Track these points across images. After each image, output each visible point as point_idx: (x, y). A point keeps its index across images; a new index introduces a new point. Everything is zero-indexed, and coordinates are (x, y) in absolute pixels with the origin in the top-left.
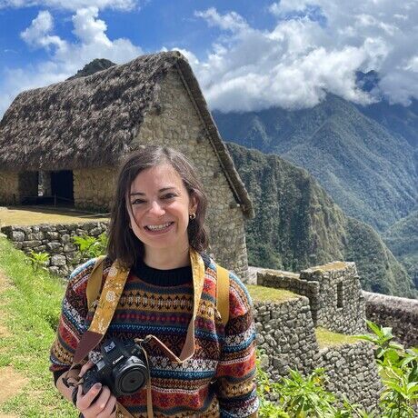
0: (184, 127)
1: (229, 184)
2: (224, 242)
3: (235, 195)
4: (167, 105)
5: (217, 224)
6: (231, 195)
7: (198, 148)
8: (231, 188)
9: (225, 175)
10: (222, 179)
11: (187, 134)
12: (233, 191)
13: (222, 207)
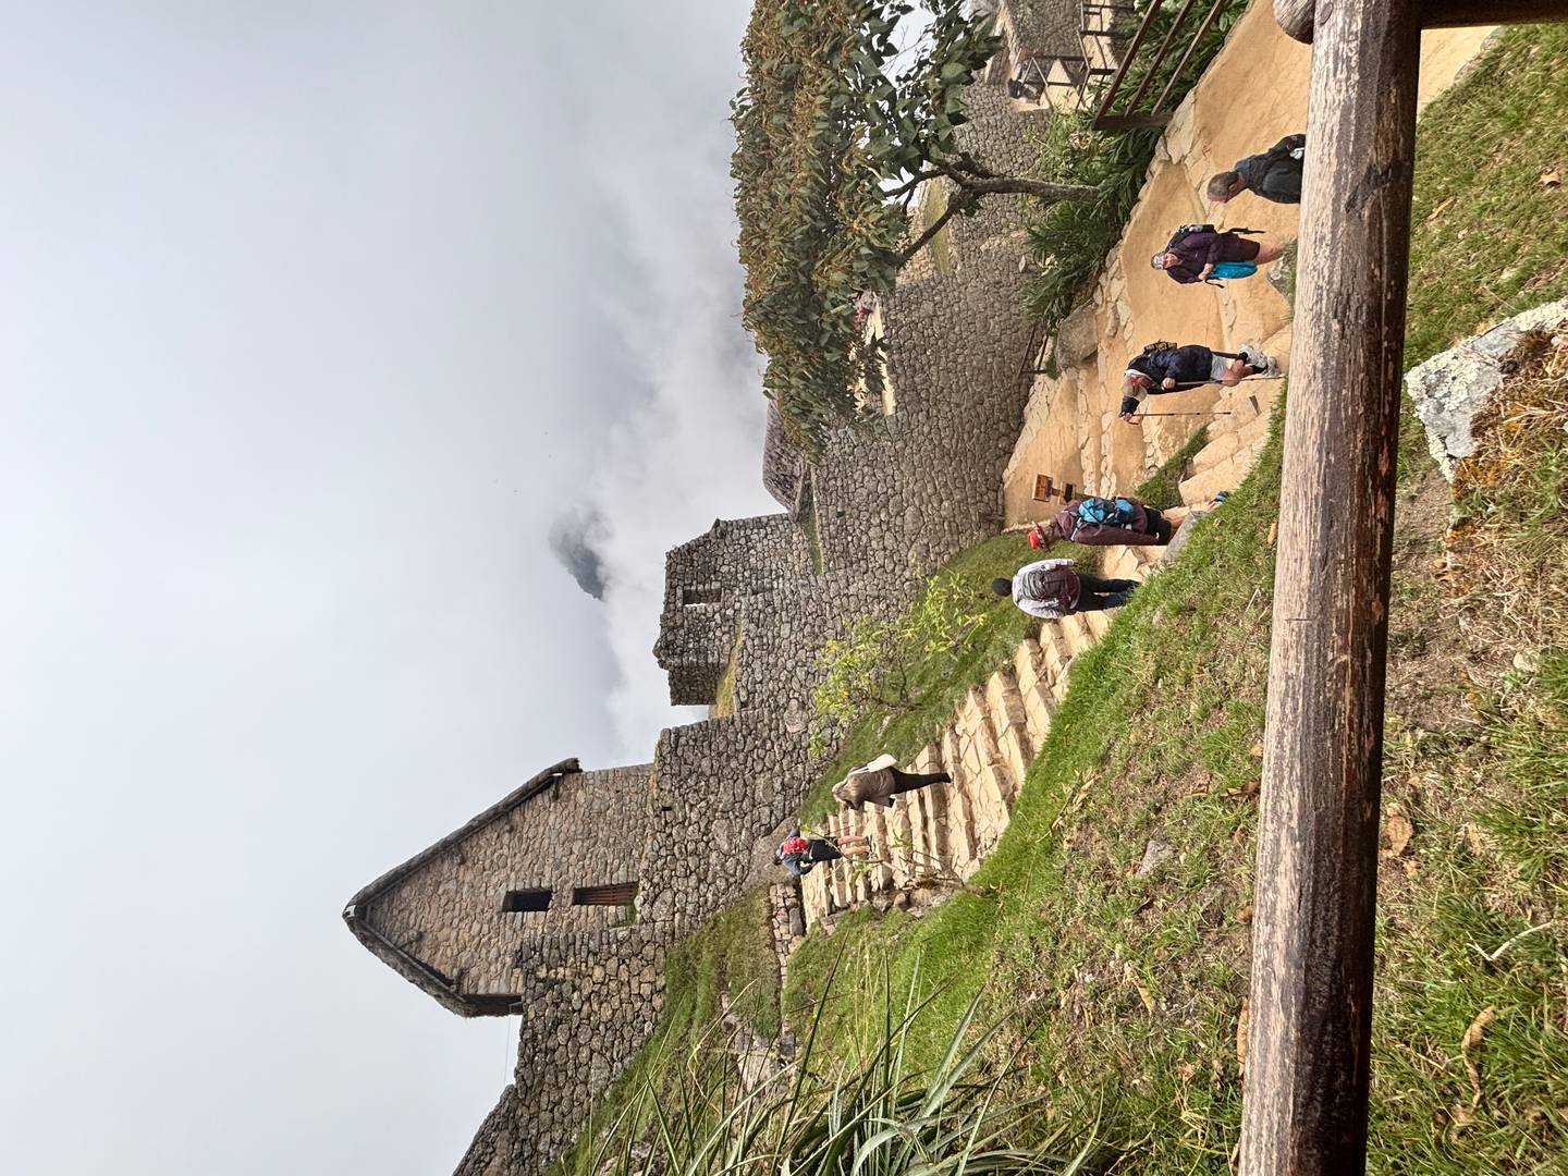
0: (440, 892)
1: (524, 801)
2: (600, 813)
3: (541, 791)
4: (412, 922)
5: (573, 828)
6: (539, 797)
7: (469, 864)
8: (530, 798)
9: (512, 810)
10: (517, 817)
11: (452, 886)
12: (535, 795)
13: (552, 817)
